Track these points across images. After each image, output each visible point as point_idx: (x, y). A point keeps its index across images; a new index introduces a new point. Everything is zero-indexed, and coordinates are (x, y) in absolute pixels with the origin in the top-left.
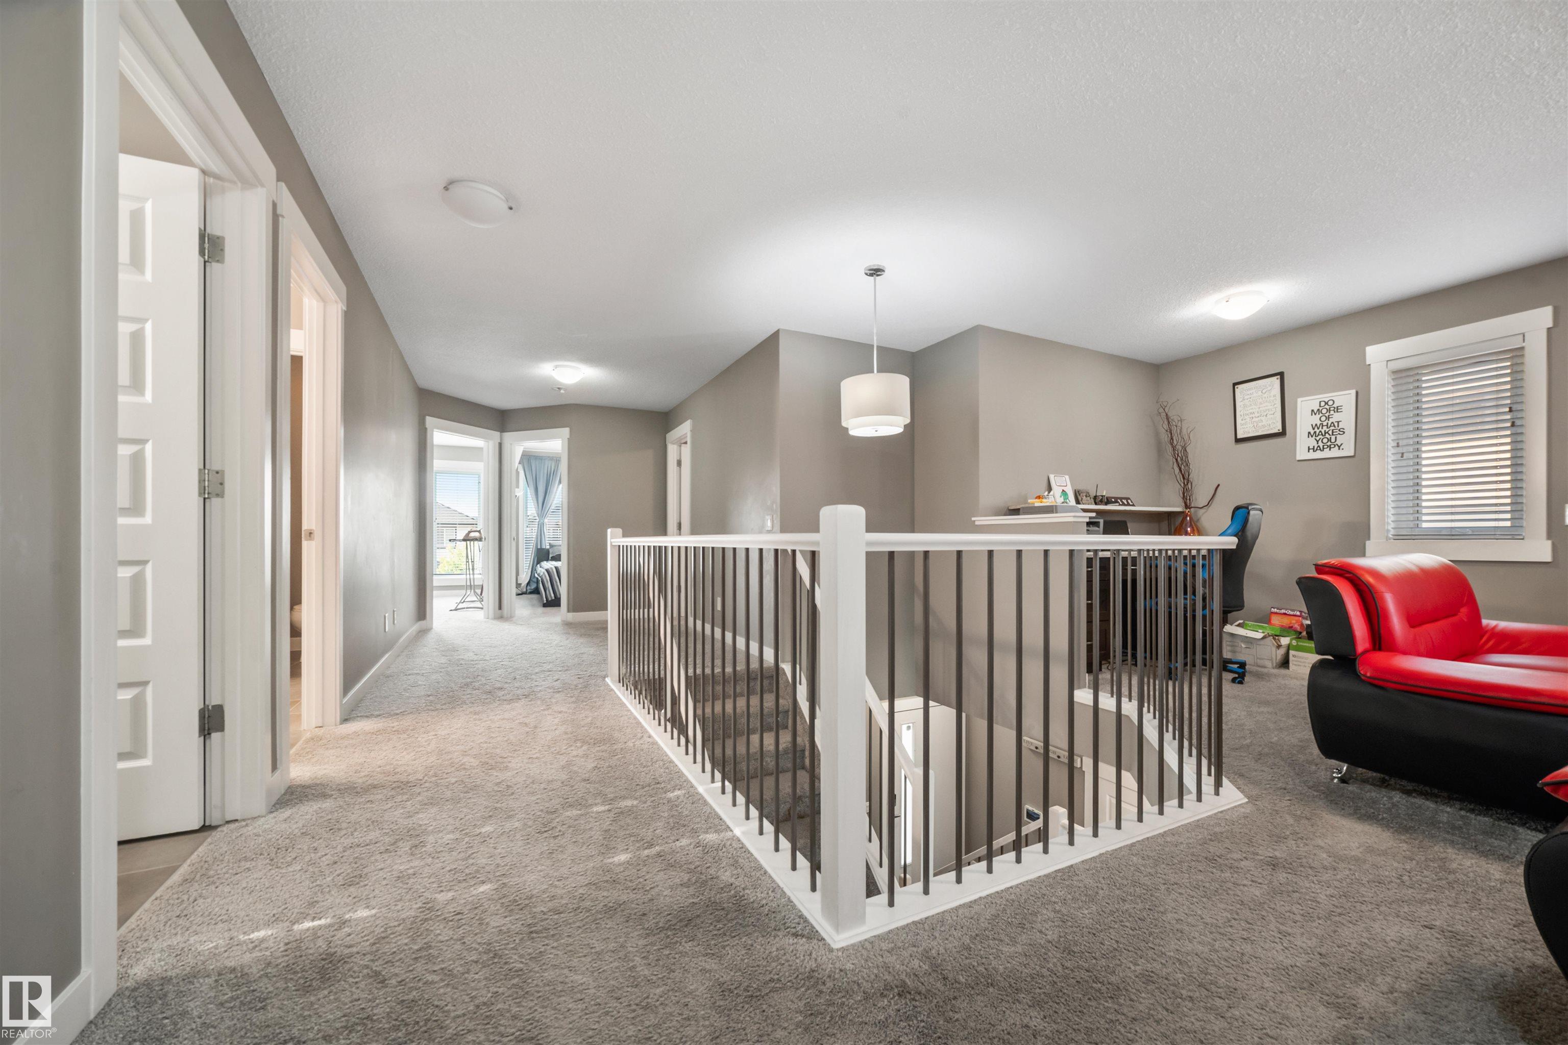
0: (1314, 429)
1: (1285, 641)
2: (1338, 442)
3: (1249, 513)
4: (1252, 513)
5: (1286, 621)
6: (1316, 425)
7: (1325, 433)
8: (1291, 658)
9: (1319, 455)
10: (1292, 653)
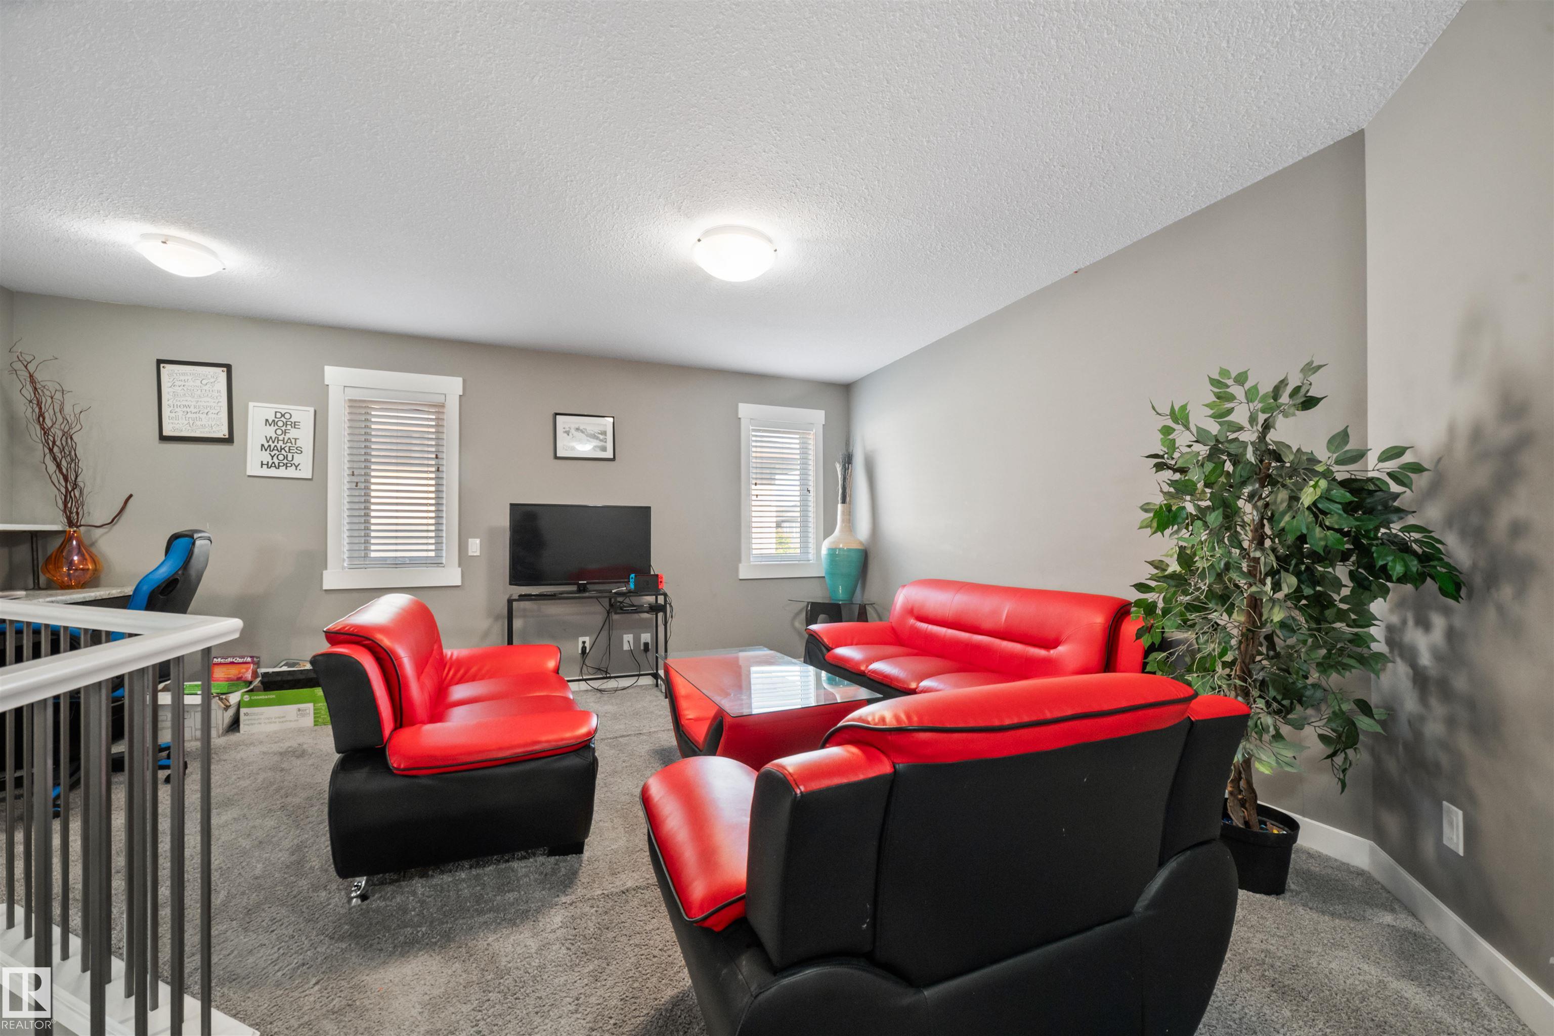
0: (268, 442)
1: (234, 698)
2: (296, 462)
3: (194, 544)
4: (198, 543)
5: (233, 672)
6: (271, 438)
7: (281, 449)
8: (242, 717)
9: (273, 472)
10: (243, 711)
